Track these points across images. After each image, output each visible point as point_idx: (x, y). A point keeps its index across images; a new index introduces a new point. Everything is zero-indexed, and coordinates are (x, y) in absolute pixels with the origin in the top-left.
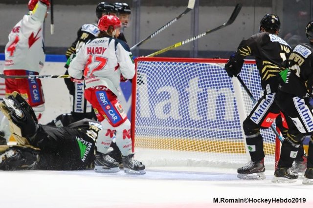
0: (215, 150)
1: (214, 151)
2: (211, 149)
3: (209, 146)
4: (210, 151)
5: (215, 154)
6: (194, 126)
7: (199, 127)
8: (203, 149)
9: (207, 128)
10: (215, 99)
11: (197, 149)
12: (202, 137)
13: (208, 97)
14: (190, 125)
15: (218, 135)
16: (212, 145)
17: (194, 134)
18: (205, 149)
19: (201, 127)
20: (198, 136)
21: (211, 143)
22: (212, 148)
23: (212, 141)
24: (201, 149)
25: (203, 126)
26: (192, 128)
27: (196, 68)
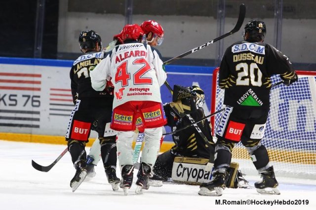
0: (293, 160)
1: (292, 162)
2: (288, 160)
3: (287, 156)
4: (288, 161)
5: (292, 164)
6: (272, 136)
7: (277, 137)
8: (280, 159)
9: (285, 139)
10: (296, 110)
11: (274, 159)
12: (280, 147)
13: (290, 107)
14: (269, 135)
15: (296, 146)
16: (289, 156)
17: (272, 144)
18: (283, 159)
19: (279, 138)
20: (276, 146)
21: (289, 153)
22: (290, 158)
23: (290, 152)
24: (279, 159)
25: (281, 137)
26: (270, 139)
27: (275, 79)
